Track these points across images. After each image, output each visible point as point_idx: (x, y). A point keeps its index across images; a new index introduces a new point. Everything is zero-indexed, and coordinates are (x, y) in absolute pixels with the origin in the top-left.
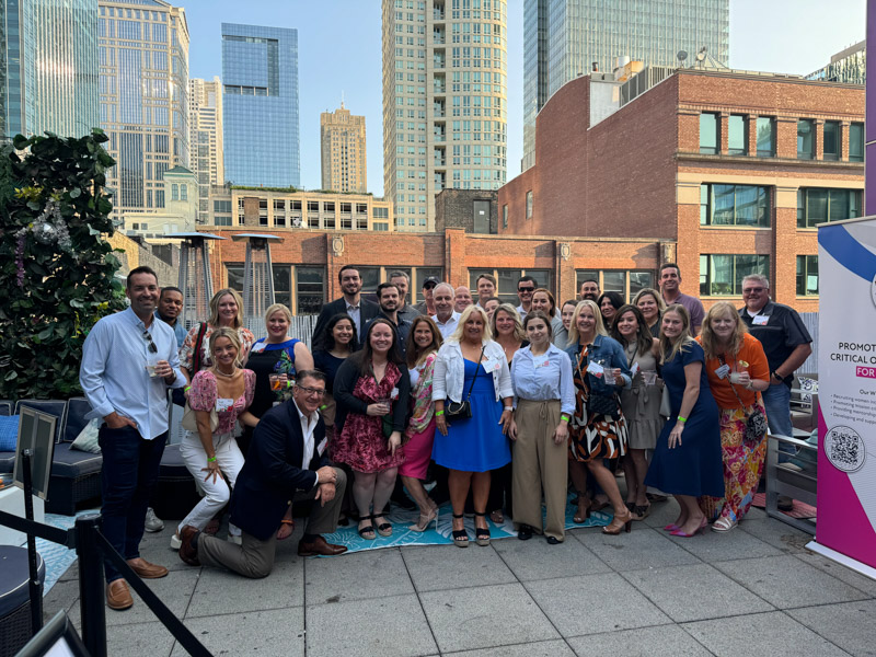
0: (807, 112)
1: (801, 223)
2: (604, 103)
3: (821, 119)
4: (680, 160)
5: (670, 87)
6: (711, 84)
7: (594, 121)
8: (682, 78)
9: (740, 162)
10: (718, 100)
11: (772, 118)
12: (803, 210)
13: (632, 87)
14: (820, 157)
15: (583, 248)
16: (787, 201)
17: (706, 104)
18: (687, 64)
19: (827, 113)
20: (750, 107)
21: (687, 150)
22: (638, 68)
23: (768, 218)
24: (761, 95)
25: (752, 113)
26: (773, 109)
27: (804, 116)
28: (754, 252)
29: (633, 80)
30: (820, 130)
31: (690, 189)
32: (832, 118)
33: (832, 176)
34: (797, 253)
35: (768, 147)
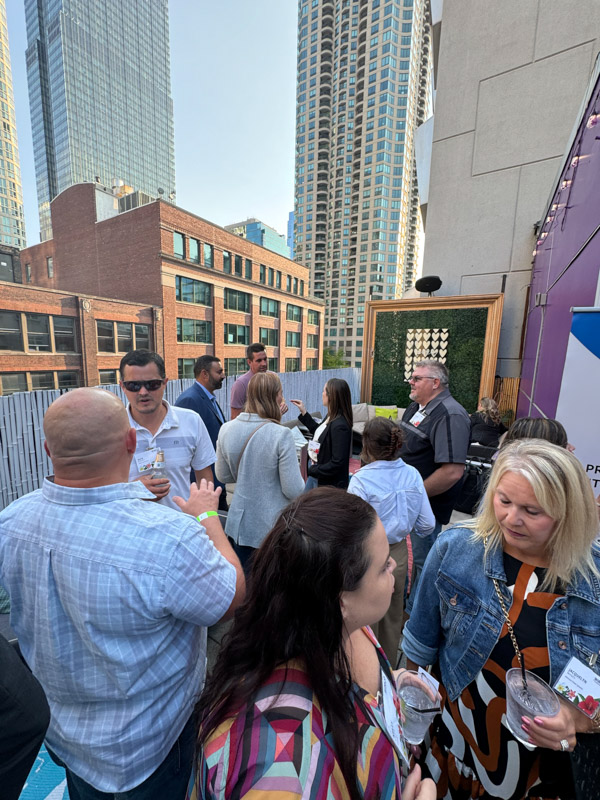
1: (225, 307)
2: (106, 208)
4: (163, 257)
6: (179, 215)
7: (101, 217)
8: (162, 205)
9: (195, 266)
10: (183, 227)
11: (212, 246)
12: (226, 300)
13: (127, 202)
14: (233, 273)
16: (219, 294)
17: (177, 227)
19: (236, 251)
20: (200, 236)
21: (167, 253)
22: (130, 191)
23: (209, 300)
24: (206, 231)
25: (202, 241)
26: (211, 241)
27: (226, 249)
28: (205, 319)
29: (128, 197)
30: (233, 259)
31: (169, 276)
32: (238, 254)
33: (238, 284)
34: (224, 322)
35: (210, 262)
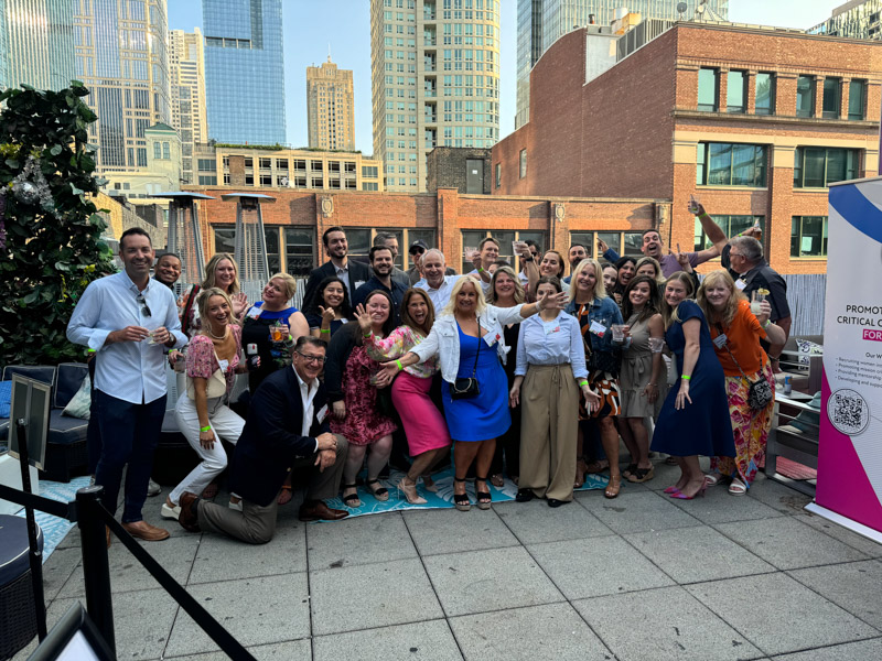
0: (807, 67)
1: (798, 183)
2: (600, 57)
3: (821, 75)
4: (678, 117)
5: (669, 40)
6: (711, 38)
7: (591, 76)
8: (681, 31)
9: (739, 119)
10: (717, 55)
11: (773, 75)
12: (800, 170)
13: (629, 41)
14: (819, 115)
15: (577, 209)
16: (784, 160)
17: (706, 59)
18: (687, 16)
19: (828, 69)
20: (750, 62)
21: (685, 107)
22: (636, 21)
23: (765, 177)
24: (762, 50)
25: (752, 69)
26: (773, 64)
27: (804, 72)
28: (750, 213)
29: (631, 34)
30: (820, 87)
31: (687, 148)
32: (832, 74)
33: (831, 134)
34: (792, 214)
35: (766, 104)
